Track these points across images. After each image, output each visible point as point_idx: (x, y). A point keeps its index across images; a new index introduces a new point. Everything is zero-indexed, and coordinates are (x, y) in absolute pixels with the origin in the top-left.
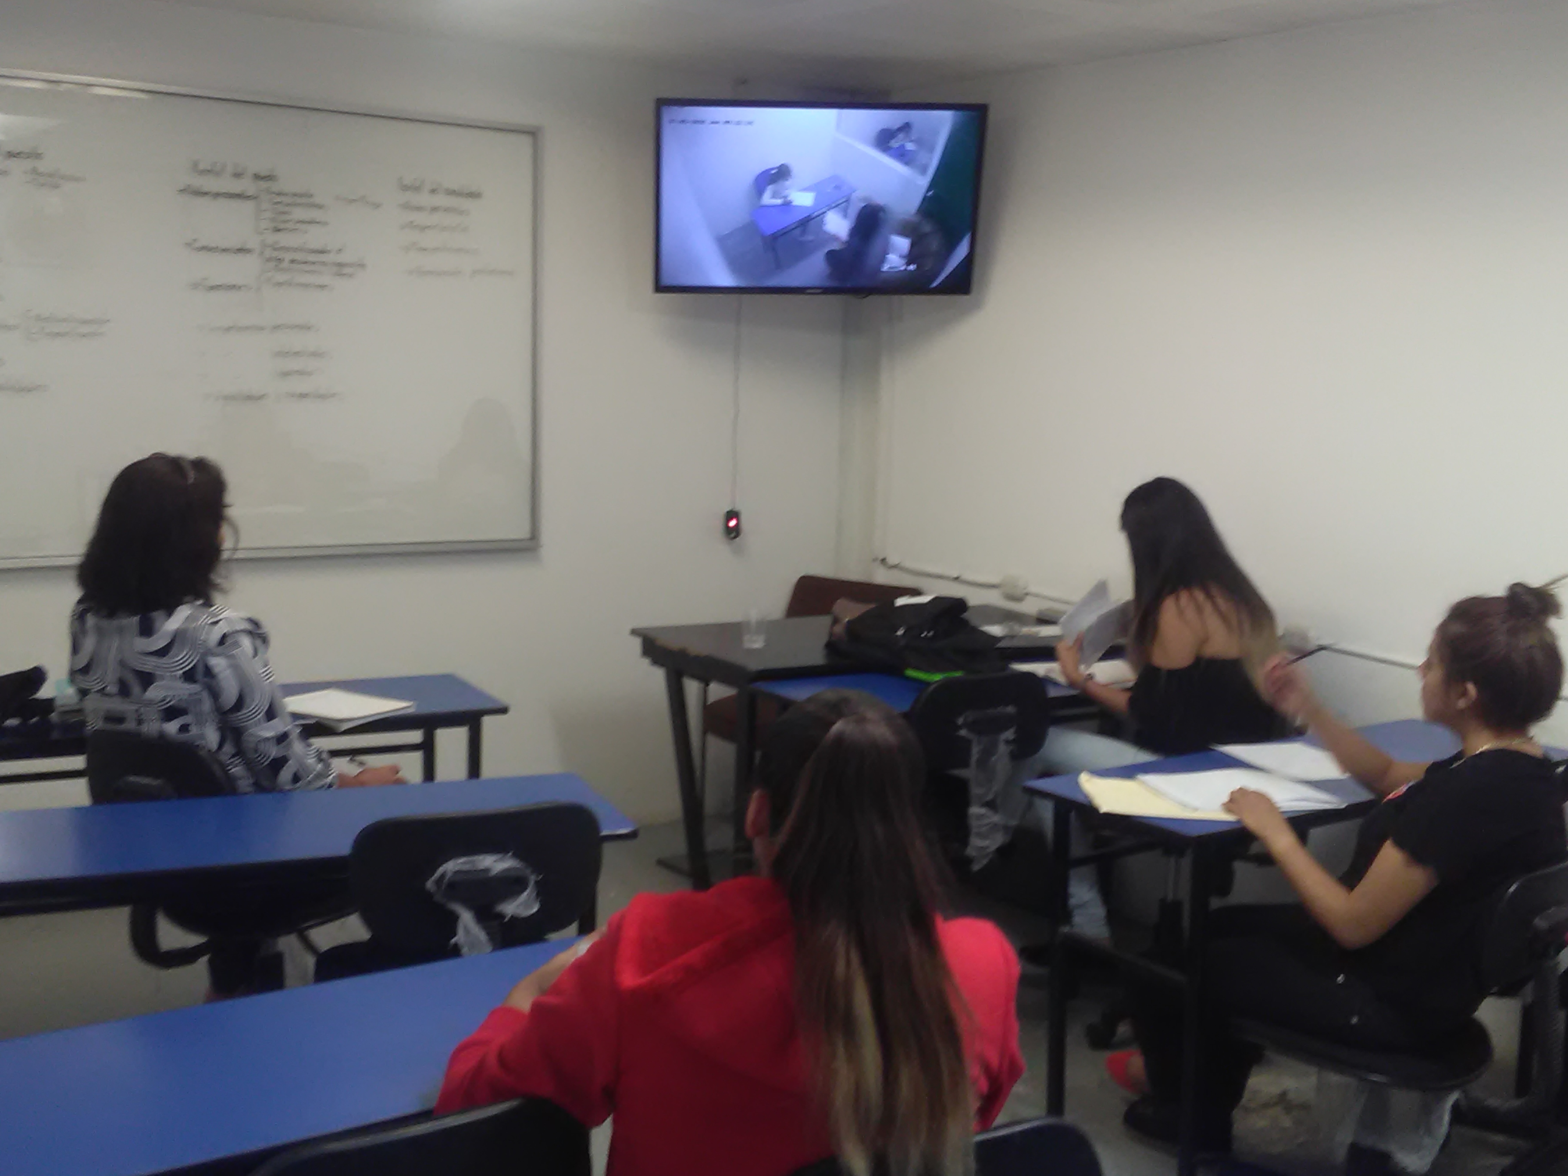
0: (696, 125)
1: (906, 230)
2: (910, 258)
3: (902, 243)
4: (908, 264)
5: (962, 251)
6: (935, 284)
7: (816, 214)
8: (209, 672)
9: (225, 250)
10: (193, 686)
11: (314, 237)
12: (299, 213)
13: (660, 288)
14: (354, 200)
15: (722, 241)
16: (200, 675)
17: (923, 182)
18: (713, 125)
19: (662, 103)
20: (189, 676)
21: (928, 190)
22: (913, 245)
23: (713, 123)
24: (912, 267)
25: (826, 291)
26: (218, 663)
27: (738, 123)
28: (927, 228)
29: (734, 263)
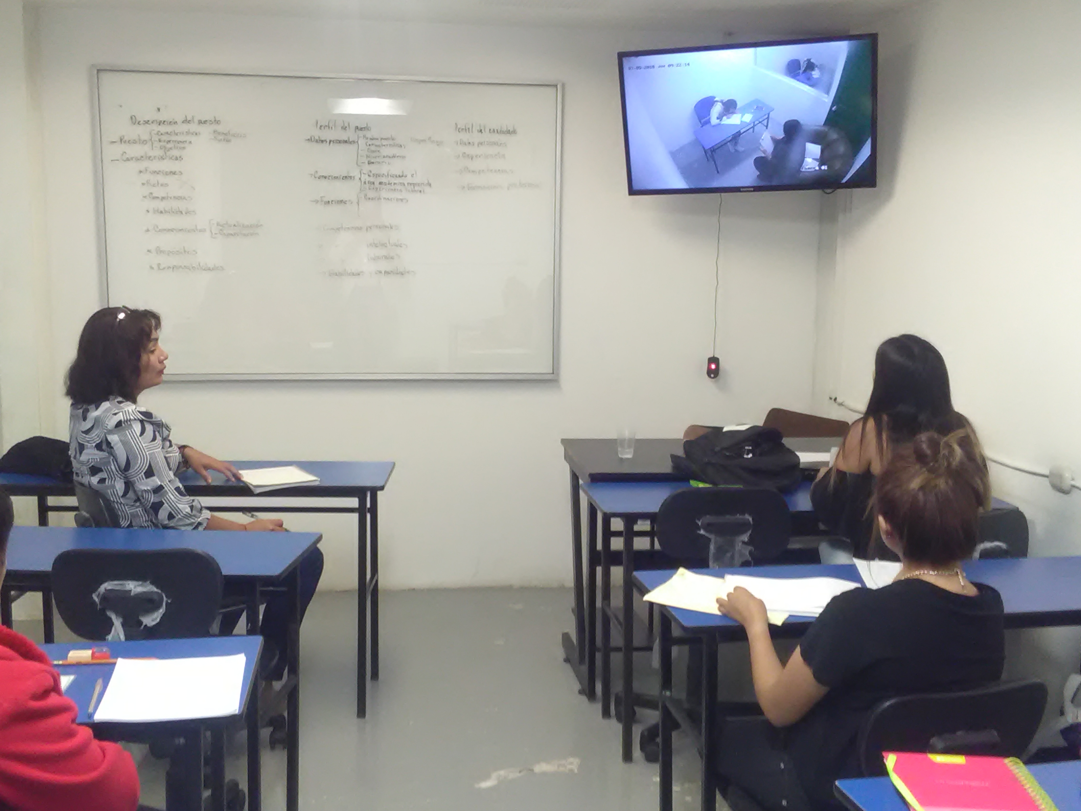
0: (649, 70)
1: (817, 138)
2: (822, 161)
3: (814, 149)
4: (820, 166)
5: (866, 152)
6: (844, 181)
7: (744, 130)
8: (108, 444)
9: (336, 178)
10: (102, 453)
11: (395, 167)
12: (386, 151)
13: (632, 192)
14: (424, 141)
15: (674, 155)
16: (104, 447)
17: (827, 100)
18: (660, 68)
19: (622, 56)
20: (99, 447)
21: (832, 106)
22: (822, 151)
23: (660, 67)
24: (823, 168)
25: (757, 189)
26: (114, 439)
27: (679, 65)
28: (834, 135)
29: (685, 171)
